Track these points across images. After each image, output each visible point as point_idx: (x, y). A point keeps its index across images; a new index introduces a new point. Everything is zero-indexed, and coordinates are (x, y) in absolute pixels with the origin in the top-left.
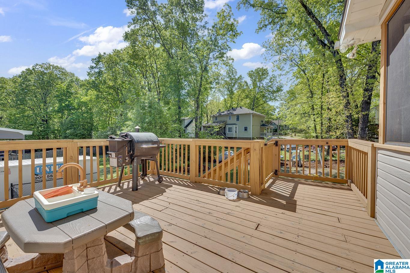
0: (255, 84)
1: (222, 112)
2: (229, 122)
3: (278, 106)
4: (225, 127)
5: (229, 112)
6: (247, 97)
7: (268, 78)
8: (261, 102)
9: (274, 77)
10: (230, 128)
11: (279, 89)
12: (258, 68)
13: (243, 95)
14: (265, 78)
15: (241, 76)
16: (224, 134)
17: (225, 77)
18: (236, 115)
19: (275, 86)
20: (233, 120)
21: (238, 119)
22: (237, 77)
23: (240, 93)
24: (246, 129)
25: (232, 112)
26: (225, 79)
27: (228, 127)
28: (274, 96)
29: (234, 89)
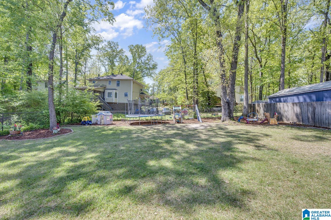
0: (134, 59)
1: (101, 77)
2: (108, 86)
3: (151, 85)
4: (104, 92)
5: (109, 77)
6: (127, 70)
7: (146, 56)
8: (140, 76)
9: (150, 56)
10: (109, 93)
11: (154, 67)
12: (138, 45)
13: (124, 69)
14: (143, 56)
15: (122, 50)
16: (103, 99)
17: (106, 47)
18: (116, 80)
19: (151, 64)
20: (113, 85)
21: (118, 85)
22: (118, 50)
23: (120, 65)
24: (126, 95)
25: (112, 77)
26: (107, 49)
27: (107, 92)
28: (150, 73)
29: (115, 61)
